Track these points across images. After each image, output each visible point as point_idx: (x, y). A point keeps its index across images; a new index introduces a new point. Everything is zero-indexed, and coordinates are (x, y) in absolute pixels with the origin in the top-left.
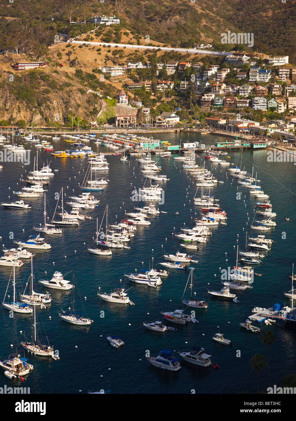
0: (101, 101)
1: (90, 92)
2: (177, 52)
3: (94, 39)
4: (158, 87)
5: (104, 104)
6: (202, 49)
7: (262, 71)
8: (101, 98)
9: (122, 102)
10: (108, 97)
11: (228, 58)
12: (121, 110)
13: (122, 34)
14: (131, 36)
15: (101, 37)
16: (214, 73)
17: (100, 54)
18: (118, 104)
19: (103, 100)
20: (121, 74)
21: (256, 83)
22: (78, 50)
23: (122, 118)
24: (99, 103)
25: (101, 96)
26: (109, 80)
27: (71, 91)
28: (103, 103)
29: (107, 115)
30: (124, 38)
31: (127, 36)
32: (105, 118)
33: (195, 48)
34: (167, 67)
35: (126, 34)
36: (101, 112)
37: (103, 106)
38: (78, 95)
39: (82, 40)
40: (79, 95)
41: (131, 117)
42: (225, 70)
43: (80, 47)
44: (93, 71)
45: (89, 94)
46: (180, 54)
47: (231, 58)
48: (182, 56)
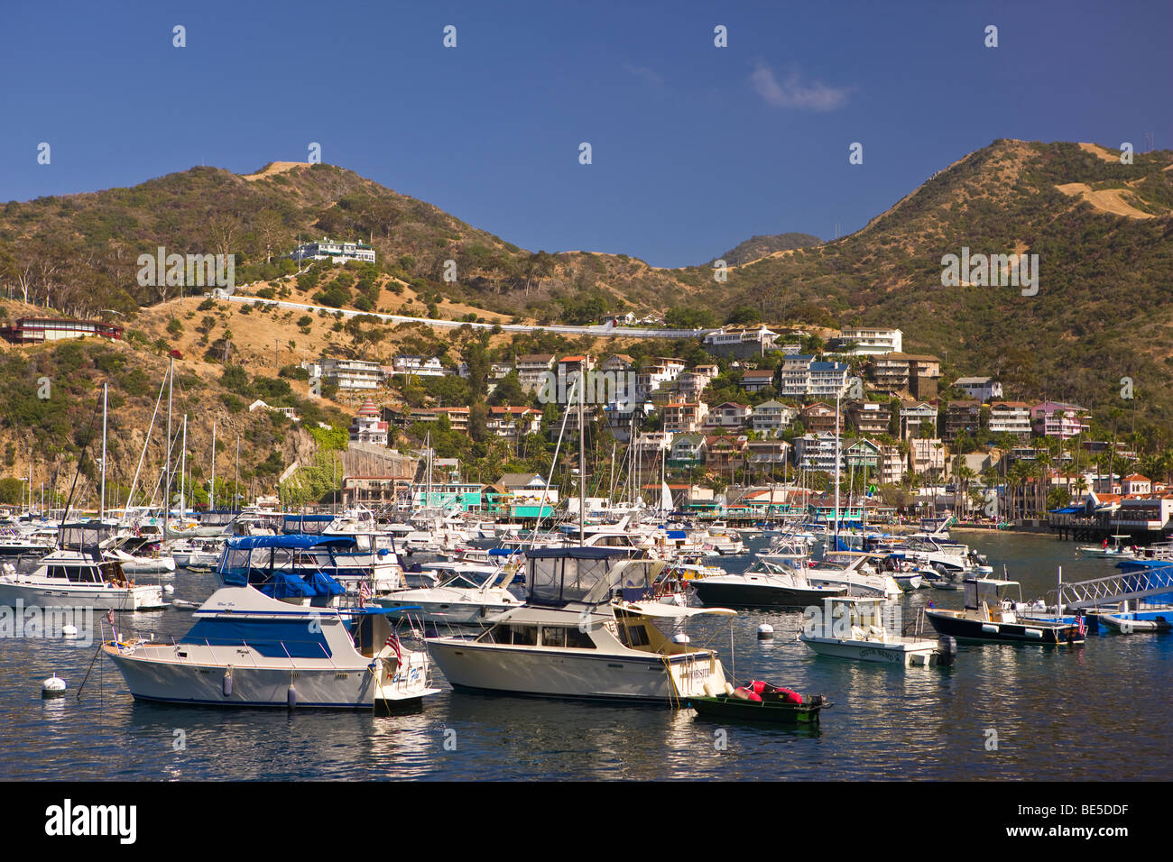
0: (295, 434)
1: (259, 408)
2: (552, 334)
3: (290, 293)
4: (489, 425)
5: (306, 444)
6: (630, 326)
7: (822, 367)
8: (294, 427)
9: (366, 437)
10: (322, 425)
11: (711, 339)
12: (363, 461)
13: (383, 288)
14: (409, 293)
15: (312, 292)
16: (669, 379)
17: (307, 332)
18: (353, 445)
19: (301, 430)
20: (374, 385)
21: (805, 400)
22: (235, 318)
23: (365, 485)
24: (289, 441)
25: (296, 419)
26: (333, 399)
27: (196, 401)
28: (304, 440)
29: (314, 477)
30: (386, 298)
31: (397, 294)
32: (308, 487)
33: (609, 323)
34: (521, 374)
35: (395, 289)
36: (294, 466)
37: (301, 449)
38: (219, 413)
39: (251, 295)
40: (224, 414)
41: (396, 481)
42: (704, 370)
43: (246, 310)
44: (283, 373)
45: (255, 412)
46: (564, 339)
47: (720, 338)
48: (569, 344)
